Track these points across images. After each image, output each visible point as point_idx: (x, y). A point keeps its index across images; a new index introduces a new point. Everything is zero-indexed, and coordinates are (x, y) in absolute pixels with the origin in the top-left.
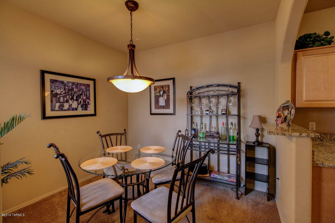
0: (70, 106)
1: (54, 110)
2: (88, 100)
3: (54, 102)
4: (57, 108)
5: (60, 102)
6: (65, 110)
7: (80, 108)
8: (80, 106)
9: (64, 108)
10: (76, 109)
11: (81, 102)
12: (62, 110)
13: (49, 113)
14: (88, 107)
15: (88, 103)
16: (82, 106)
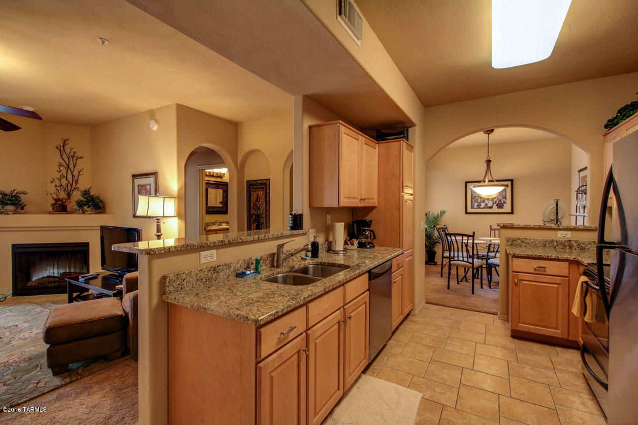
0: (486, 205)
1: (473, 208)
2: (504, 200)
3: (473, 202)
4: (475, 206)
5: (478, 202)
6: (481, 208)
7: (495, 207)
8: (495, 205)
9: (481, 207)
10: (491, 207)
11: (496, 201)
12: (479, 208)
13: (470, 210)
14: (503, 205)
15: (504, 202)
16: (497, 205)
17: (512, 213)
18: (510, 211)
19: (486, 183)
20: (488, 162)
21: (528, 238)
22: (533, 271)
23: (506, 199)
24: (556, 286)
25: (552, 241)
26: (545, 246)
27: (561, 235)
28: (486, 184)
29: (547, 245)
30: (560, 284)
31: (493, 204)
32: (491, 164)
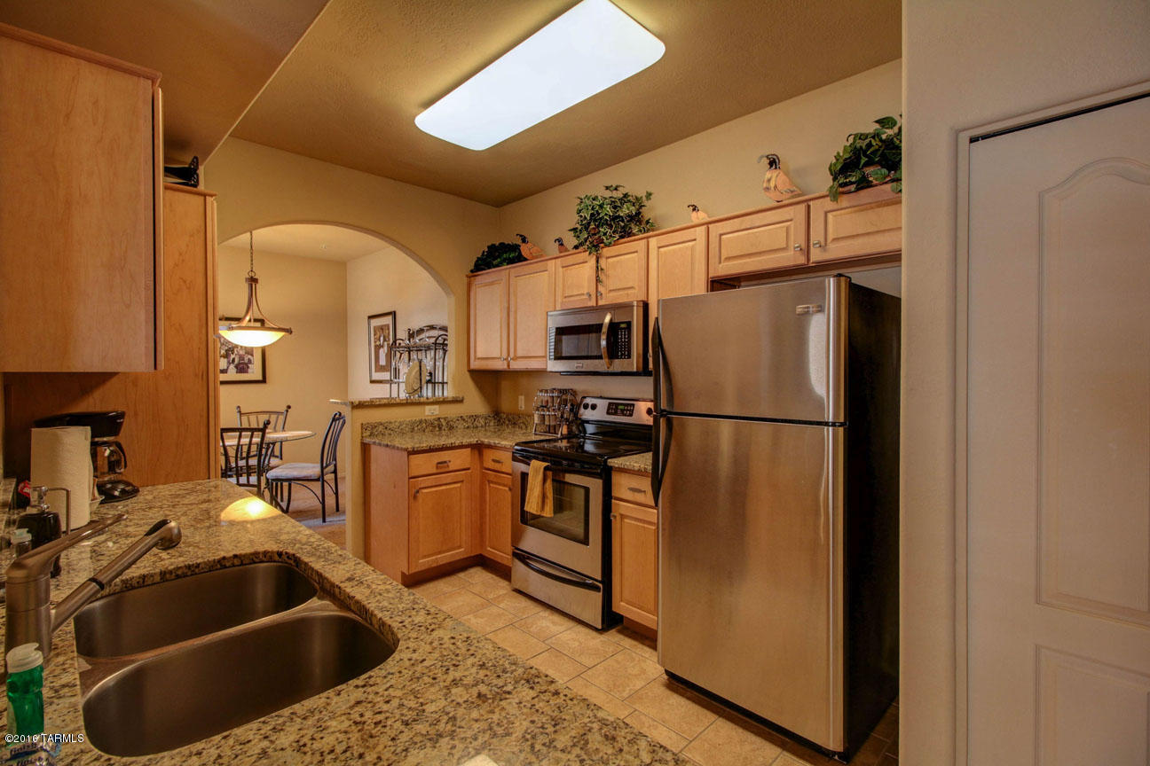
7: (232, 370)
10: (224, 371)
11: (234, 359)
14: (248, 367)
15: (250, 361)
16: (236, 367)
17: (264, 381)
18: (260, 378)
19: (245, 323)
20: (253, 281)
21: (393, 421)
22: (435, 471)
23: (252, 355)
24: (459, 485)
25: (421, 422)
26: (413, 430)
27: (431, 412)
28: (244, 325)
29: (416, 429)
30: (462, 481)
31: (229, 363)
32: (257, 285)
